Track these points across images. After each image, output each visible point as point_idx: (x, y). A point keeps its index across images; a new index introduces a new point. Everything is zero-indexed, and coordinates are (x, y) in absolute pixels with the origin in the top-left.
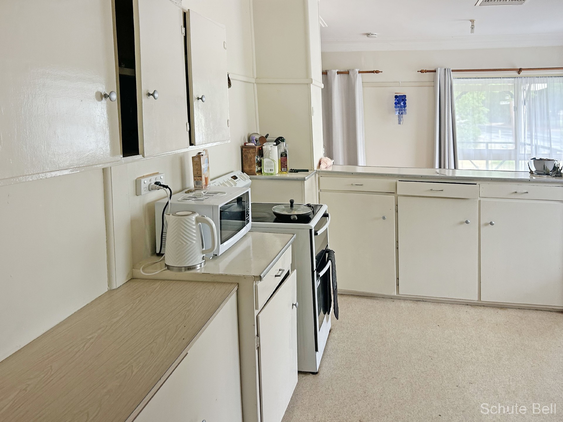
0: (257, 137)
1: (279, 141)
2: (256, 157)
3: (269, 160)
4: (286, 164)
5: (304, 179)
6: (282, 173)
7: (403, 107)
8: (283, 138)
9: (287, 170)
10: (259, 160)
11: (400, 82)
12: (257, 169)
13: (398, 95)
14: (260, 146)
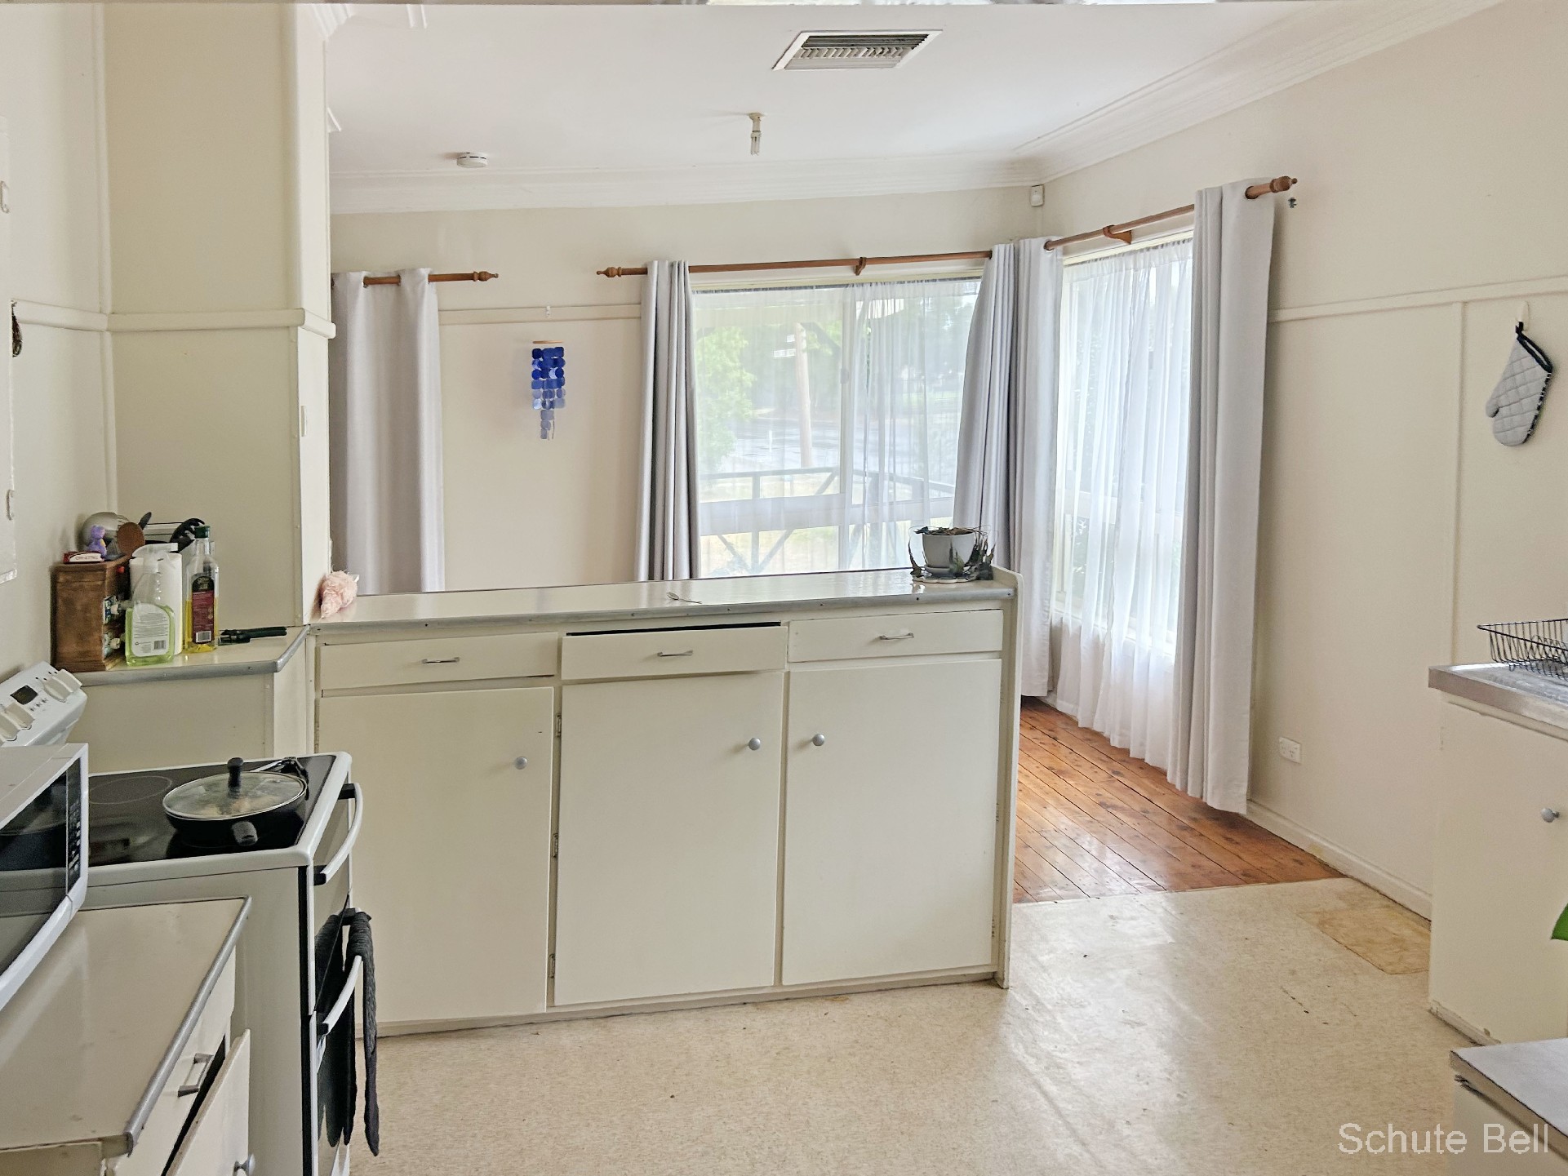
0: (111, 527)
1: (187, 533)
2: (105, 603)
3: (152, 609)
4: (210, 617)
5: (272, 668)
6: (193, 652)
7: (555, 384)
8: (203, 523)
9: (213, 638)
10: (116, 613)
11: (548, 308)
12: (109, 643)
13: (542, 347)
14: (122, 560)
